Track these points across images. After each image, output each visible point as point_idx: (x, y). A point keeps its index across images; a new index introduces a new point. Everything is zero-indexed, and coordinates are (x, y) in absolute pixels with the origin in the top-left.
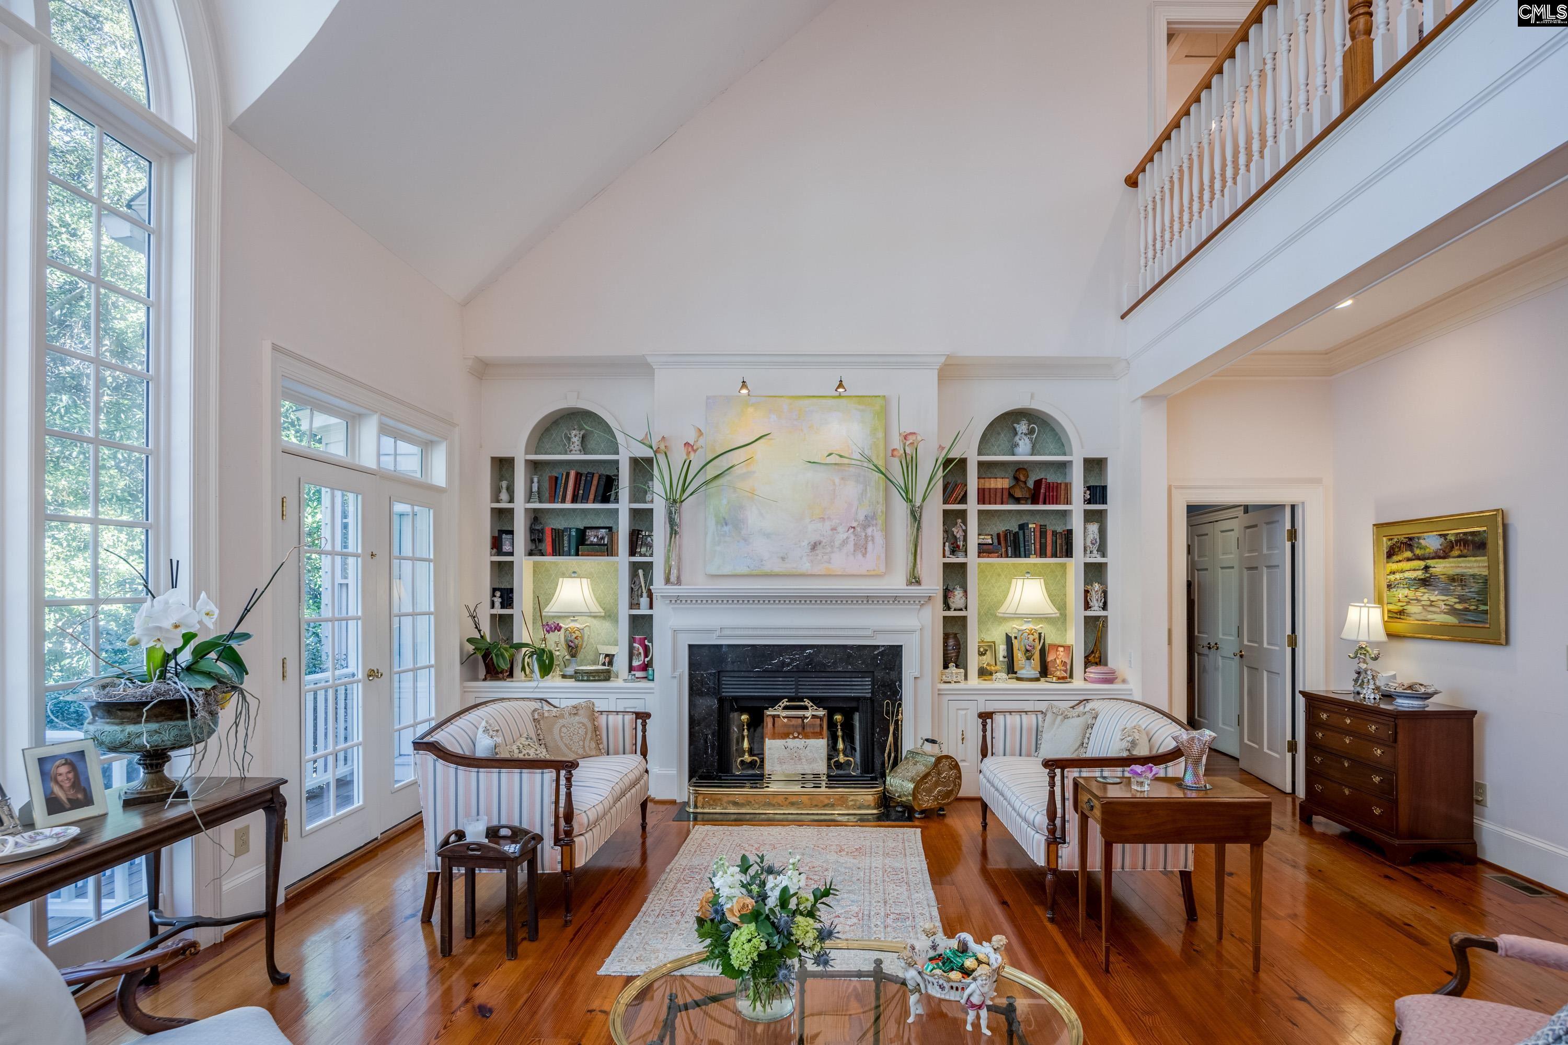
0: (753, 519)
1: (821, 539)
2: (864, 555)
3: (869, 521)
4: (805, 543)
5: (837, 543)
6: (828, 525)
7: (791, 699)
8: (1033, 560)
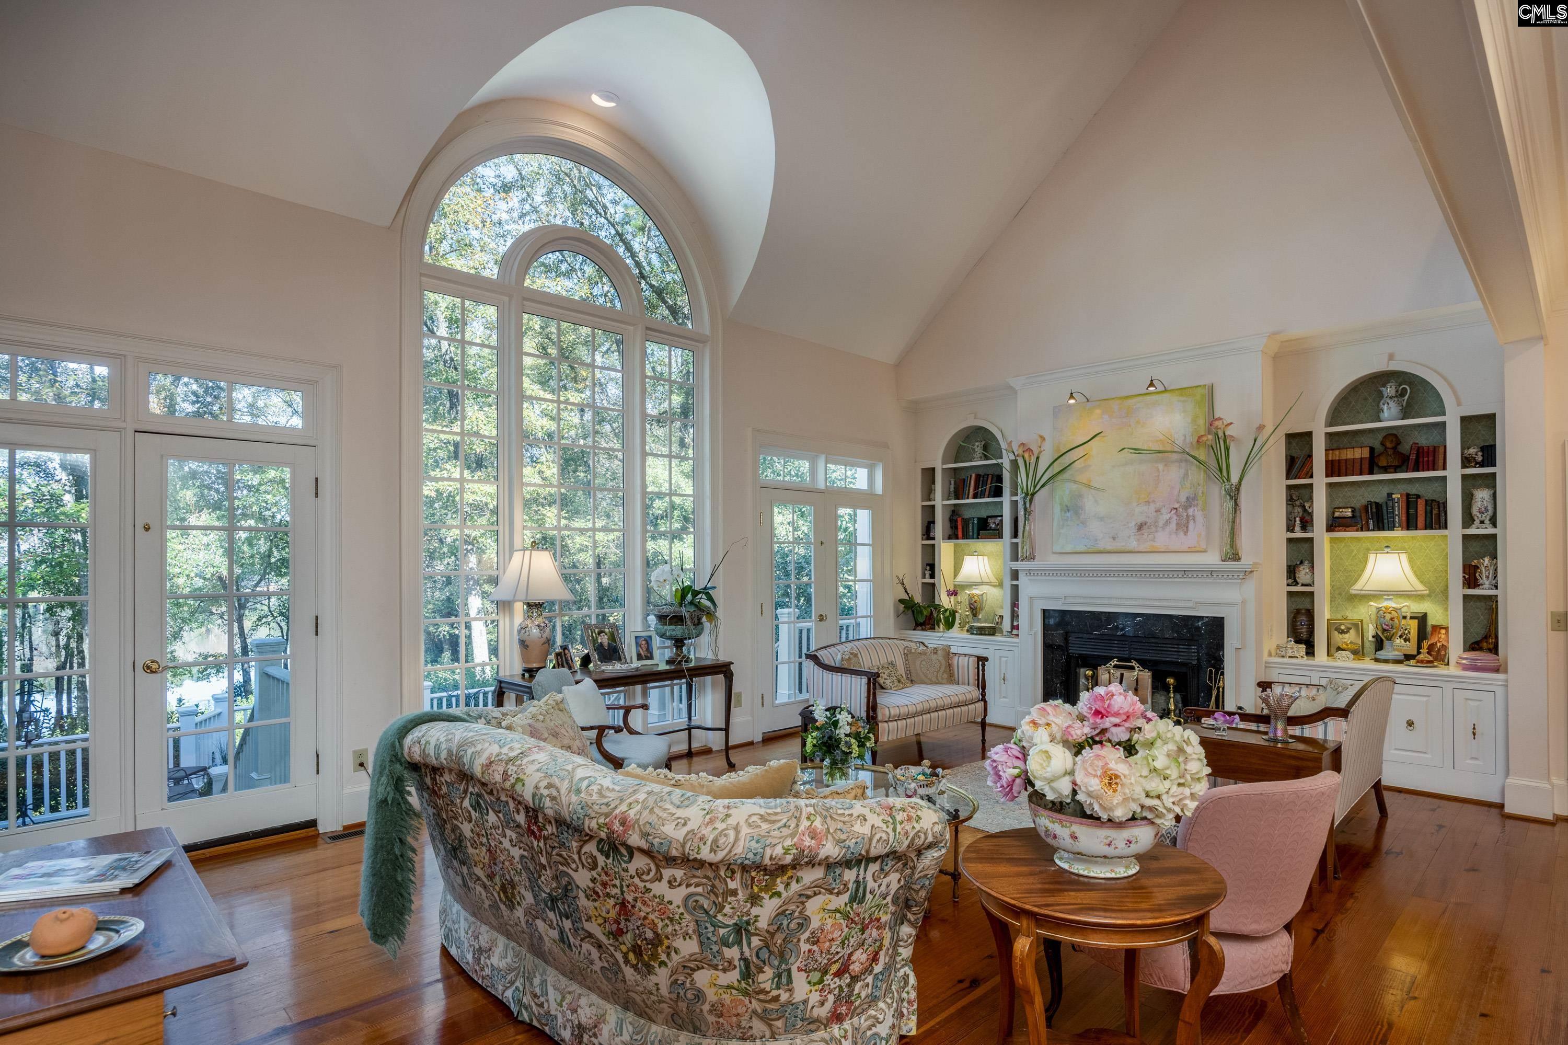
0: (1090, 505)
1: (1147, 520)
2: (1186, 533)
3: (1190, 502)
4: (1133, 523)
5: (1161, 523)
6: (1152, 507)
7: (1120, 660)
8: (1398, 533)
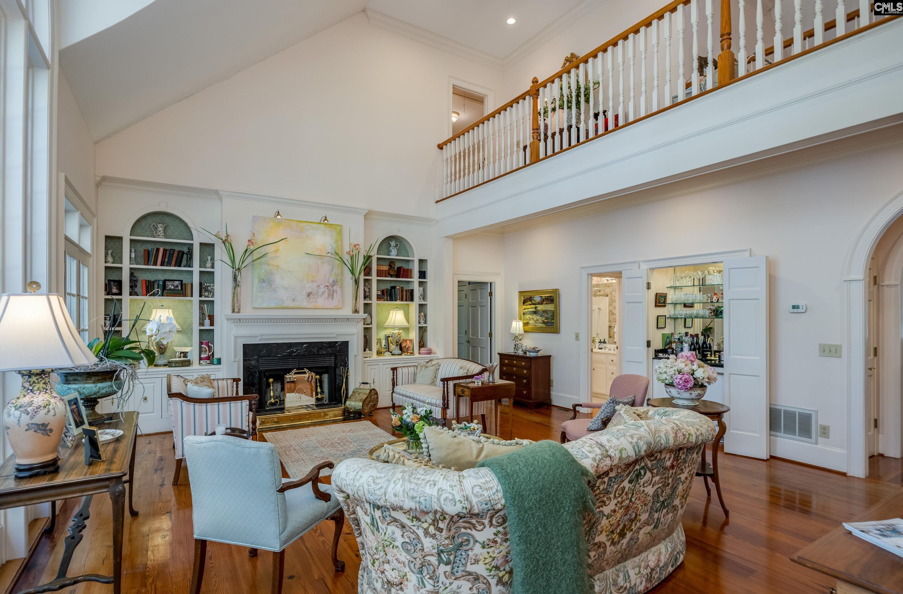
0: (278, 280)
1: (312, 291)
2: (332, 299)
3: (334, 283)
4: (305, 292)
5: (320, 293)
6: (315, 284)
7: (298, 369)
8: (398, 302)
